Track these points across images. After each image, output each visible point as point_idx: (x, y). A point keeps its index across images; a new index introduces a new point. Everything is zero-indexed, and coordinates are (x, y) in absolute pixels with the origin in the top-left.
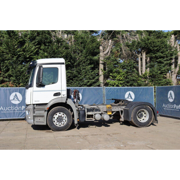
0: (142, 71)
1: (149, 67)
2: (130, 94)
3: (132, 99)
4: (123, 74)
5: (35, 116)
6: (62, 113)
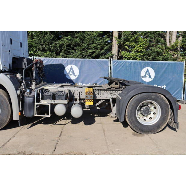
0: (170, 41)
1: (182, 36)
2: (148, 71)
3: (151, 78)
4: (144, 44)
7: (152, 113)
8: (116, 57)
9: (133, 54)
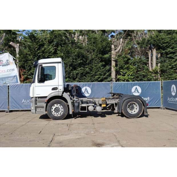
1: (160, 63)
3: (139, 93)
4: (133, 70)
5: (37, 107)
6: (59, 105)
7: (135, 109)
8: (115, 80)
9: (126, 77)
